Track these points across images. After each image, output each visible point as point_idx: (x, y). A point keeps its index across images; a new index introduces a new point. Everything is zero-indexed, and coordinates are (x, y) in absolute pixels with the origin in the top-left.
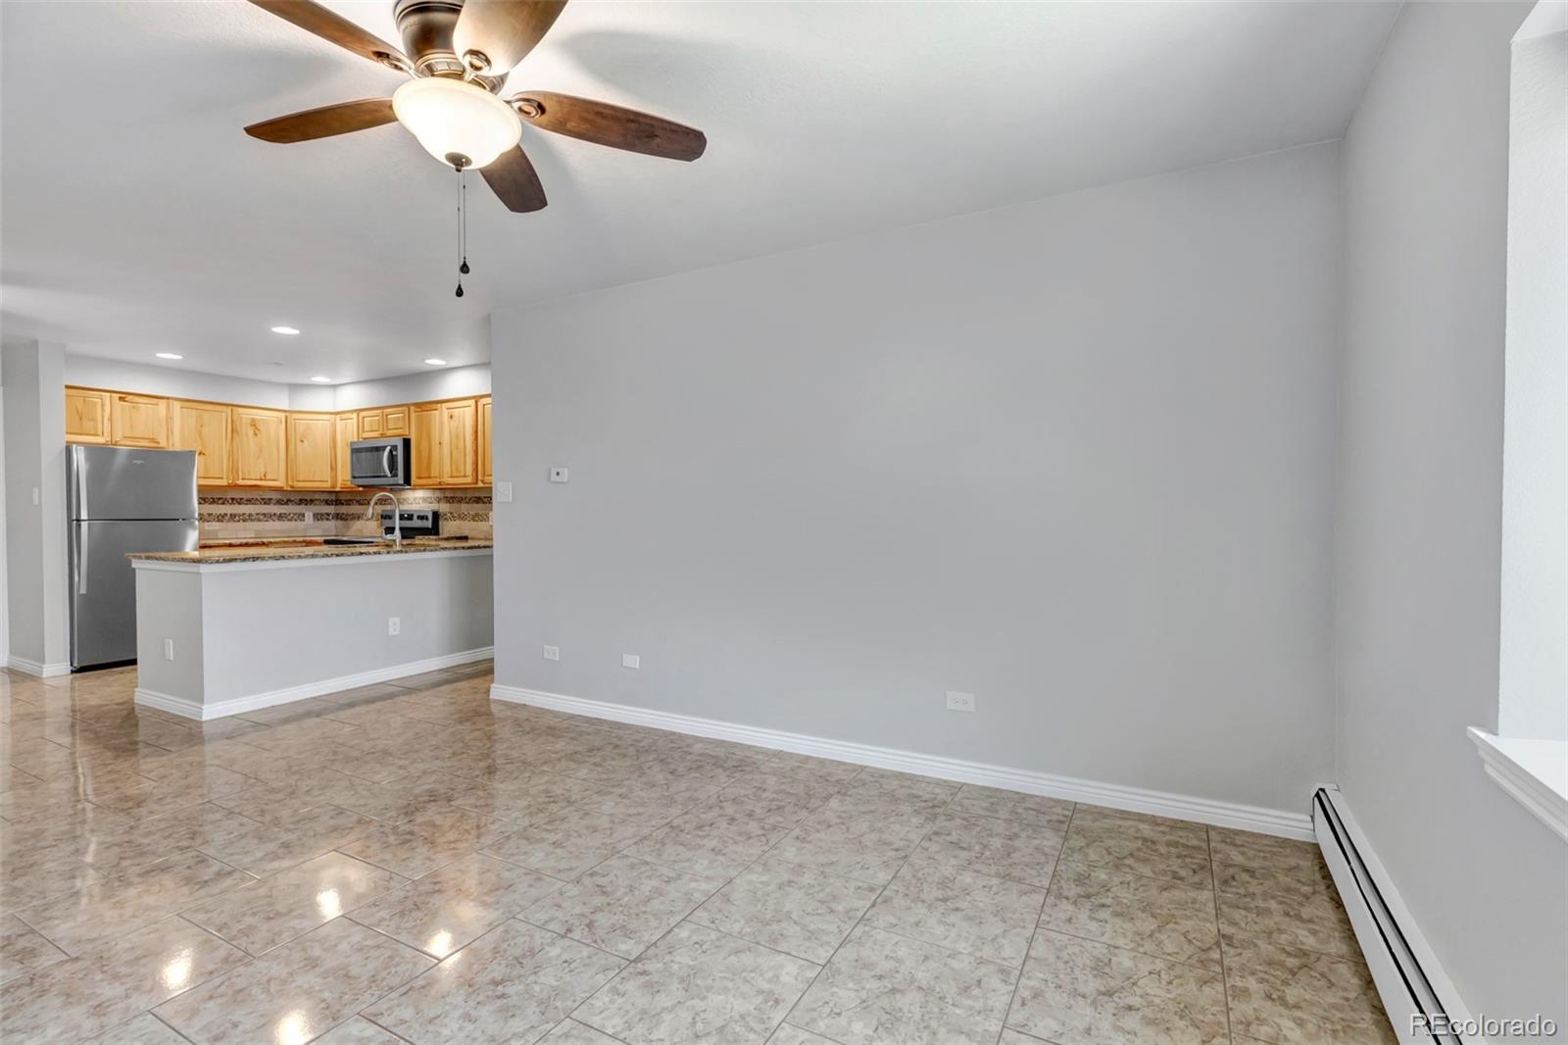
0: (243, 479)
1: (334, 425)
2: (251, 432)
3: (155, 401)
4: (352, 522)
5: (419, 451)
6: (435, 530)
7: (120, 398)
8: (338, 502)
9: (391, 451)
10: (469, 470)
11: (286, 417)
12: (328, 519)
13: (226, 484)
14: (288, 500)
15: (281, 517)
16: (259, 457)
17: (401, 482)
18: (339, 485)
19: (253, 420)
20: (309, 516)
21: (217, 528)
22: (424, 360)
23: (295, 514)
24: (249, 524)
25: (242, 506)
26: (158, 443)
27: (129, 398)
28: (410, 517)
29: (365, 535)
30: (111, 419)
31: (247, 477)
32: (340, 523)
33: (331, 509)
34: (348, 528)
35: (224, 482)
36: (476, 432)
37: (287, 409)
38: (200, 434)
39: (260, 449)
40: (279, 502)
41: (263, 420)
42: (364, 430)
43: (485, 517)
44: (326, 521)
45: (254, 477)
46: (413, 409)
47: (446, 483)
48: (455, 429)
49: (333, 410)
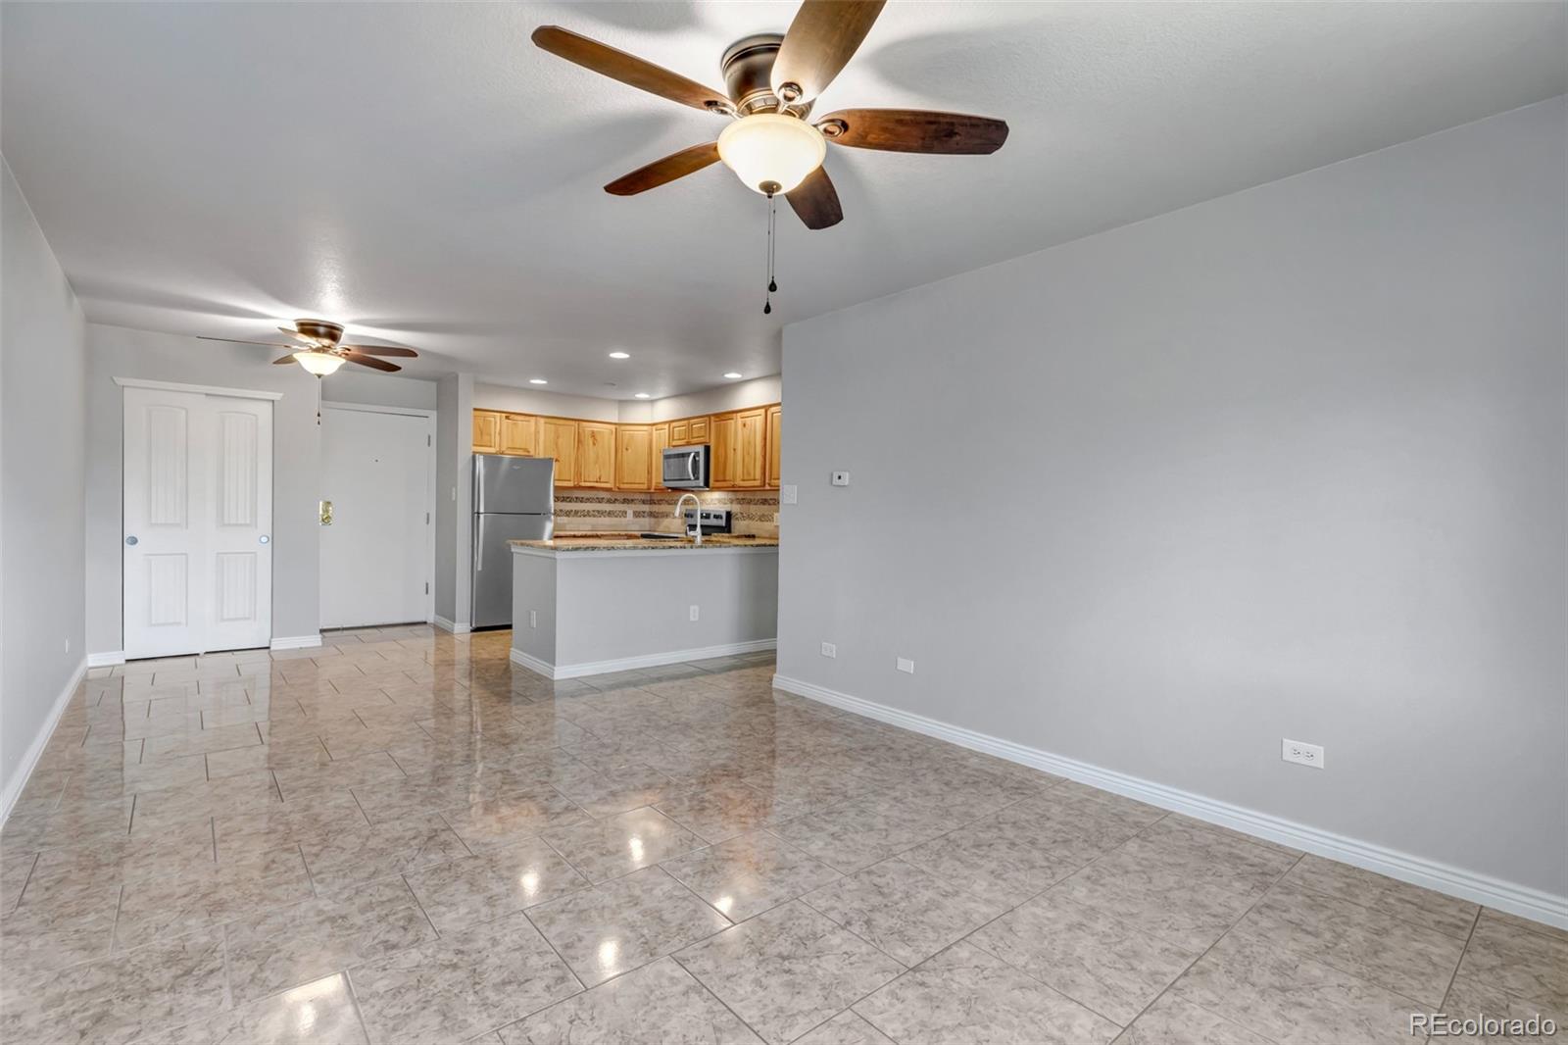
0: (584, 481)
1: (651, 434)
2: (591, 443)
3: (527, 418)
4: (661, 520)
5: (717, 458)
6: (727, 529)
7: (506, 417)
8: (652, 502)
9: (694, 457)
10: (758, 475)
11: (616, 429)
12: (644, 516)
13: (573, 485)
14: (614, 499)
15: (610, 514)
16: (596, 462)
17: (702, 484)
18: (653, 487)
19: (593, 432)
20: (630, 513)
21: (566, 521)
22: (723, 375)
23: (620, 511)
24: (587, 519)
25: (582, 504)
26: (529, 452)
27: (512, 416)
28: (708, 516)
29: (672, 530)
30: (500, 434)
31: (587, 480)
32: (653, 520)
33: (646, 508)
34: (658, 524)
35: (571, 484)
36: (765, 439)
37: (617, 422)
38: (557, 444)
39: (597, 457)
40: (609, 501)
41: (599, 432)
42: (674, 439)
43: (770, 518)
44: (642, 518)
45: (592, 480)
46: (713, 419)
47: (738, 485)
48: (747, 436)
49: (650, 422)
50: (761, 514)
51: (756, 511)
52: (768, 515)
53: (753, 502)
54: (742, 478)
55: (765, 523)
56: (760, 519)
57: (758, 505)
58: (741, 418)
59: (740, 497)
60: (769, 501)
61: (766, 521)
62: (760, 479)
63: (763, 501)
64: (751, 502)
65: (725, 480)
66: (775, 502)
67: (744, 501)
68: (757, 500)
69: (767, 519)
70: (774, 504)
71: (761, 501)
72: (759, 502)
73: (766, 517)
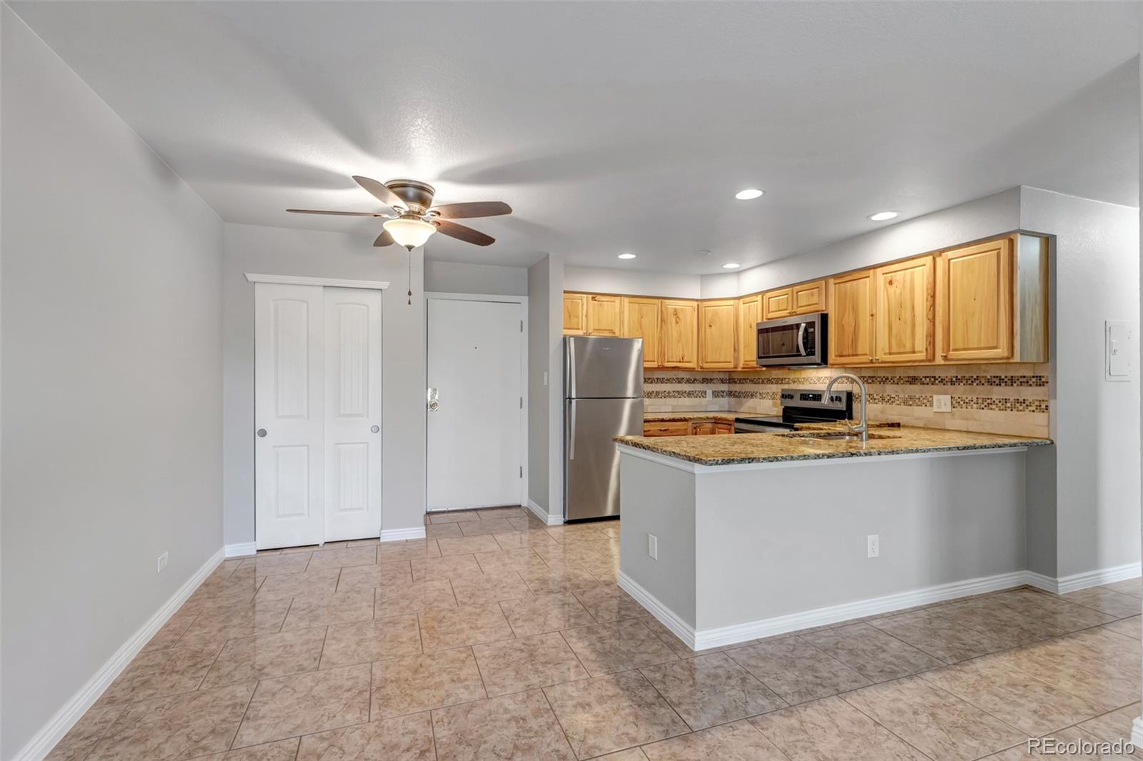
0: (668, 362)
1: (737, 309)
2: (674, 320)
3: (612, 299)
4: (744, 400)
5: (841, 327)
6: (847, 414)
7: (593, 298)
8: (731, 381)
9: (806, 329)
10: (921, 344)
11: (698, 305)
12: (722, 396)
13: (657, 366)
14: (695, 379)
15: (690, 394)
16: (679, 342)
17: (819, 361)
18: (741, 365)
19: (675, 310)
20: (709, 392)
23: (699, 392)
24: (668, 400)
25: (663, 385)
26: (614, 333)
27: (598, 298)
29: (758, 412)
30: (587, 316)
31: (671, 360)
32: (733, 400)
33: (725, 387)
34: (741, 404)
35: (654, 365)
37: (699, 298)
38: (640, 324)
39: (680, 335)
40: (689, 381)
41: (682, 309)
42: (770, 310)
43: (925, 401)
44: (721, 399)
45: (675, 360)
46: (831, 281)
47: (880, 361)
48: (898, 296)
49: (736, 296)
50: (906, 396)
51: (897, 392)
52: (921, 399)
53: (892, 381)
54: (888, 352)
55: (916, 408)
56: (905, 403)
57: (902, 384)
58: (883, 274)
59: (867, 375)
60: (923, 379)
61: (917, 405)
62: (925, 351)
63: (910, 379)
64: (888, 381)
65: (857, 355)
66: (934, 380)
67: (874, 379)
68: (898, 377)
69: (919, 403)
70: (932, 384)
71: (907, 379)
72: (902, 381)
73: (917, 401)
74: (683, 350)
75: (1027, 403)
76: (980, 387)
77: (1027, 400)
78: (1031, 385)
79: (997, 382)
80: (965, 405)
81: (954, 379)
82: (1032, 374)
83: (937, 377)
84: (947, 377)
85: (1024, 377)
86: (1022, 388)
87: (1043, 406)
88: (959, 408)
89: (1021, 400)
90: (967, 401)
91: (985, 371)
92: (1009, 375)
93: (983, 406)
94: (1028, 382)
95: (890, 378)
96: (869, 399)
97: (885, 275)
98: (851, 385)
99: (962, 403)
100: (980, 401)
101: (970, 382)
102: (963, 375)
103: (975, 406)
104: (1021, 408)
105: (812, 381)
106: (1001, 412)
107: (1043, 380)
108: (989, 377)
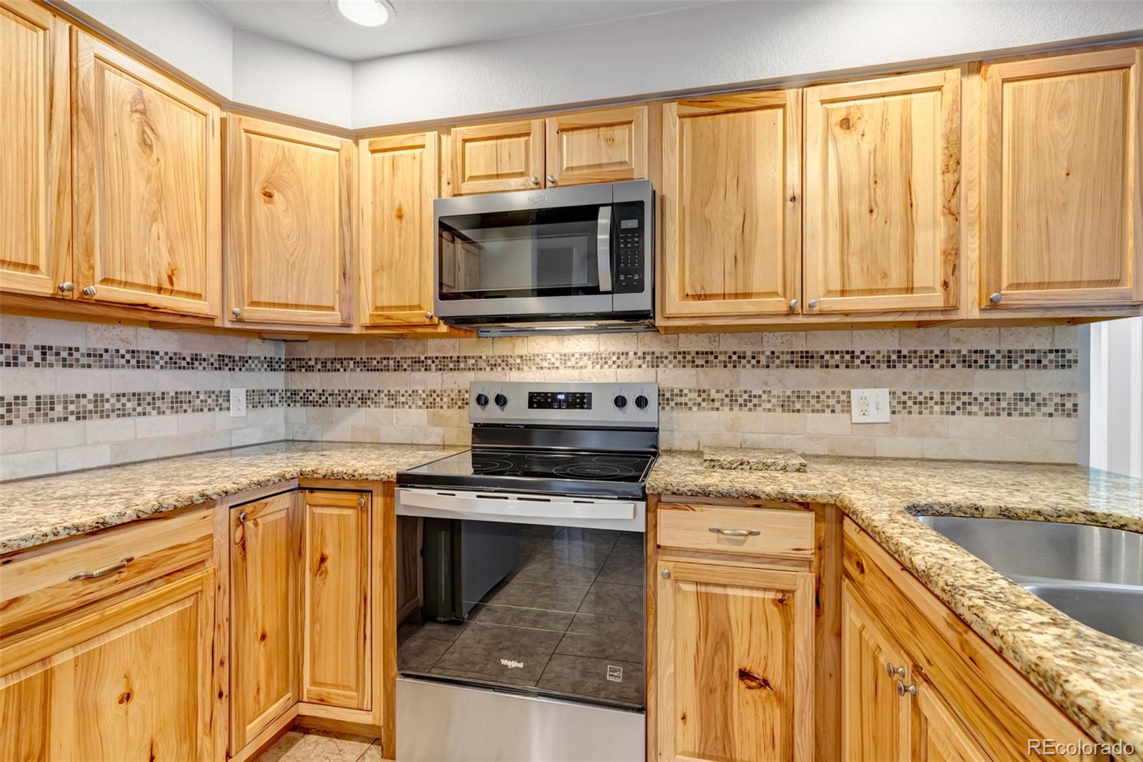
1: (353, 165)
2: (132, 132)
4: (337, 411)
9: (614, 221)
10: (929, 271)
11: (223, 122)
12: (272, 404)
14: (195, 358)
15: (178, 402)
18: (364, 319)
19: (142, 97)
20: (238, 395)
23: (209, 393)
24: (95, 426)
31: (117, 275)
32: (300, 413)
33: (277, 381)
39: (160, 196)
40: (174, 362)
41: (164, 105)
42: (467, 175)
43: (832, 402)
44: (269, 411)
45: (139, 279)
46: (672, 110)
47: (816, 309)
48: (865, 154)
49: (349, 125)
50: (789, 393)
51: (766, 383)
52: (823, 397)
53: (754, 362)
54: (839, 288)
55: (810, 416)
56: (786, 406)
57: (778, 367)
58: (823, 102)
59: (693, 349)
60: (827, 357)
61: (813, 411)
62: (939, 288)
63: (797, 358)
64: (744, 362)
65: (747, 295)
66: (851, 358)
67: (711, 358)
68: (768, 353)
69: (818, 406)
70: (847, 367)
71: (788, 357)
72: (778, 362)
73: (813, 401)
74: (171, 251)
75: (1039, 399)
76: (948, 372)
77: (1039, 394)
78: (1045, 367)
79: (981, 362)
80: (916, 408)
81: (894, 357)
82: (1048, 347)
83: (858, 353)
84: (879, 352)
85: (1033, 351)
86: (1029, 372)
87: (1069, 405)
88: (904, 414)
89: (1027, 395)
90: (921, 398)
91: (958, 340)
92: (1005, 347)
93: (953, 408)
94: (1039, 362)
95: (749, 354)
96: (699, 400)
97: (829, 106)
98: (653, 371)
99: (910, 403)
100: (947, 398)
101: (926, 362)
102: (913, 349)
103: (937, 408)
104: (1027, 410)
105: (545, 364)
106: (990, 418)
107: (1069, 356)
108: (964, 352)
